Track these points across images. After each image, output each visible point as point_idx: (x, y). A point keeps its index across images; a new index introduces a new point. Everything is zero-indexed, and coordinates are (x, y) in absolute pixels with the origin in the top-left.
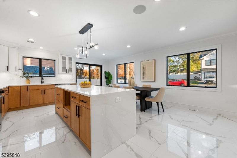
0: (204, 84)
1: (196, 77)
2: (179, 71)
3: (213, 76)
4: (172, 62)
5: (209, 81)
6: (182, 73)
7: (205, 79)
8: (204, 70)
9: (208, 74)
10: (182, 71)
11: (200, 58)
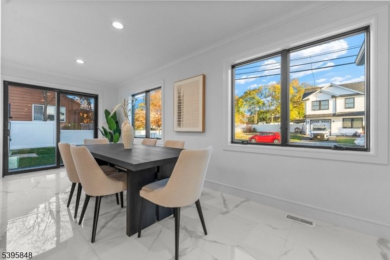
0: (311, 139)
1: (297, 128)
2: (272, 119)
3: (324, 127)
4: (261, 104)
5: (318, 135)
6: (276, 122)
7: (312, 132)
8: (310, 116)
9: (315, 124)
10: (276, 119)
11: (303, 98)
